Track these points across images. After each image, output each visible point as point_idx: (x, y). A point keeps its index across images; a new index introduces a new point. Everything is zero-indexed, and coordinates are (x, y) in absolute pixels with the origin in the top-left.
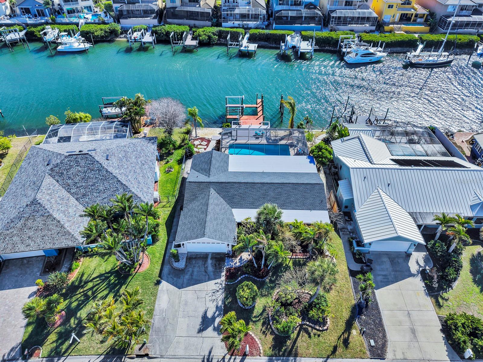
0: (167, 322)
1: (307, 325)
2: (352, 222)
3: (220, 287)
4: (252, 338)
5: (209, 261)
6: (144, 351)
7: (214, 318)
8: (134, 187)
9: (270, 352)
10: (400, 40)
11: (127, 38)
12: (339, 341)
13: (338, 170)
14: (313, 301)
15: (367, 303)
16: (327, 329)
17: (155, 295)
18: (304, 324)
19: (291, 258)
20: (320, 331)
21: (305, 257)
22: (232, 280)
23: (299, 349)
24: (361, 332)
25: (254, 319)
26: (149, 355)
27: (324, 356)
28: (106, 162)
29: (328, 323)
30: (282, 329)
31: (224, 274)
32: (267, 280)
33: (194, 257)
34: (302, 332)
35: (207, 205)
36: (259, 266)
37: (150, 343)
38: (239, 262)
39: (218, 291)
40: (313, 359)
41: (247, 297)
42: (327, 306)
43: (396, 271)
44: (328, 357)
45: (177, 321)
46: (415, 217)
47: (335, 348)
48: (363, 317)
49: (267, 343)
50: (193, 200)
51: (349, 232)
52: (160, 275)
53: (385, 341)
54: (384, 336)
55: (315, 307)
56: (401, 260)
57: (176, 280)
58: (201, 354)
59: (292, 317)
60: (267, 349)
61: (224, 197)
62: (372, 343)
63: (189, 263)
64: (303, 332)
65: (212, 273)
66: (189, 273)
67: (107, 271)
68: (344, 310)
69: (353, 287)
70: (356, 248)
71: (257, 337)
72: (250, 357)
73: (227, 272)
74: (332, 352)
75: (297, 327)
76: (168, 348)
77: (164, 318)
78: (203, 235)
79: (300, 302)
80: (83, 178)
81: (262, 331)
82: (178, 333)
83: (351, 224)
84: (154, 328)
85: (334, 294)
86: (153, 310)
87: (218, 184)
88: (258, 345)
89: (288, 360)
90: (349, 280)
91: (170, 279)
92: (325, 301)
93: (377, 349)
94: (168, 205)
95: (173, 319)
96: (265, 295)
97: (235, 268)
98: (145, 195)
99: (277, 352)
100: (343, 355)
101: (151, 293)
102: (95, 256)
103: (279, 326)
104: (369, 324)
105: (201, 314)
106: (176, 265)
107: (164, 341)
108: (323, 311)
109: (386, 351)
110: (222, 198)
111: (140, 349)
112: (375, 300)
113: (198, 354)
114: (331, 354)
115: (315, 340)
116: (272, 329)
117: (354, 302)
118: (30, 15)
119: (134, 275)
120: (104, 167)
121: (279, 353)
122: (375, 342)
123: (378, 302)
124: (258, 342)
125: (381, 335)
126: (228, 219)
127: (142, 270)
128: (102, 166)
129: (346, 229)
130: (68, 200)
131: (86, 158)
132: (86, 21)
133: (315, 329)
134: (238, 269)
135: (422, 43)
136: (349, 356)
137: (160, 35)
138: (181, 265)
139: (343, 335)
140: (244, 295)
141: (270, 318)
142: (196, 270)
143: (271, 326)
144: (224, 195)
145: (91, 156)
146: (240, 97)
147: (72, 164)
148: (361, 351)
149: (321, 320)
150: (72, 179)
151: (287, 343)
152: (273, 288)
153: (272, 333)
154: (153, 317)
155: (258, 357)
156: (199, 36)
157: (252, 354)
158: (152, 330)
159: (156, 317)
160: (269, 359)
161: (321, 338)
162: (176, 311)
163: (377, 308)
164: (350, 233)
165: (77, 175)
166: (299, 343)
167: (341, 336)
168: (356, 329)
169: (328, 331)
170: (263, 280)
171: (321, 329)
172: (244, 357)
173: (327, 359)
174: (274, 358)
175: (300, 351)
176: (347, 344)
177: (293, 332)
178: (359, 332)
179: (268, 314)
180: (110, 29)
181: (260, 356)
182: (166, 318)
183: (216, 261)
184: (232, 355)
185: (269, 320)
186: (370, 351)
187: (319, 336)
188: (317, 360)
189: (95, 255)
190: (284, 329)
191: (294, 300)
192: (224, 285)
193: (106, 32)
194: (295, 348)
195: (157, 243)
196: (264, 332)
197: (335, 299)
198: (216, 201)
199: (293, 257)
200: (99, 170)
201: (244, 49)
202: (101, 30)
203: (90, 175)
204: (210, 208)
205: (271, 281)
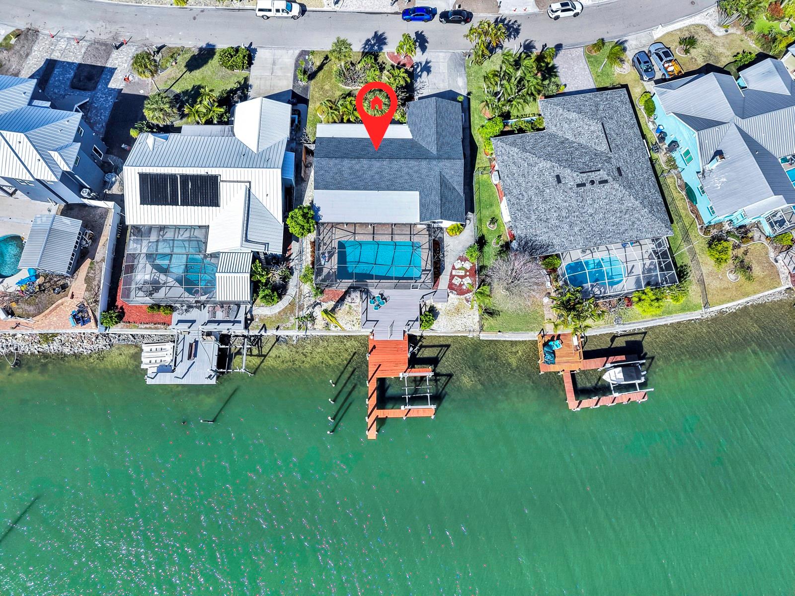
3: (418, 91)
7: (422, 71)
8: (517, 154)
24: (314, 63)
39: (420, 88)
45: (448, 71)
52: (469, 99)
60: (382, 55)
88: (389, 57)
95: (451, 71)
101: (472, 86)
105: (432, 74)
113: (430, 52)
130: (575, 136)
139: (327, 62)
159: (464, 72)
162: (450, 76)
168: (317, 65)
192: (416, 92)
204: (434, 130)
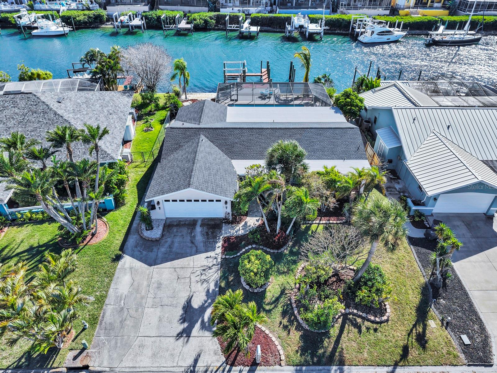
0: (125, 314)
1: (354, 315)
2: (399, 180)
3: (214, 262)
4: (266, 337)
5: (198, 229)
6: (82, 361)
7: (203, 309)
9: (297, 358)
10: (418, 21)
11: (114, 25)
12: (410, 339)
13: (371, 125)
14: (361, 277)
15: (445, 279)
16: (387, 321)
17: (110, 276)
18: (350, 314)
19: (319, 224)
20: (377, 323)
21: (339, 222)
22: (232, 253)
23: (345, 351)
24: (442, 324)
25: (267, 308)
26: (90, 368)
27: (388, 363)
28: (57, 105)
29: (388, 310)
30: (315, 319)
31: (220, 244)
32: (286, 252)
33: (175, 224)
34: (347, 326)
35: (196, 152)
36: (273, 230)
37: (94, 347)
38: (243, 229)
39: (210, 268)
40: (371, 369)
41: (255, 270)
42: (384, 283)
43: (478, 237)
44: (396, 365)
45: (143, 313)
46: (492, 166)
47: (406, 350)
48: (442, 301)
49: (291, 343)
50: (176, 149)
51: (398, 191)
52: (122, 248)
53: (486, 336)
54: (482, 328)
55: (366, 284)
56: (481, 224)
57: (146, 255)
58: (180, 364)
59: (330, 301)
60: (292, 354)
61: (220, 146)
62: (466, 340)
63: (168, 231)
64: (349, 325)
65: (202, 244)
66: (167, 245)
67: (41, 244)
68: (410, 292)
69: (418, 260)
70: (414, 208)
71: (274, 335)
72: (263, 367)
73: (225, 242)
74: (401, 355)
75: (339, 318)
76: (124, 355)
77: (122, 309)
78: (189, 185)
79: (339, 280)
80: (21, 122)
81: (281, 326)
82: (143, 330)
83: (398, 183)
84: (103, 324)
85: (391, 269)
86: (106, 297)
87: (211, 130)
88: (276, 347)
89: (329, 371)
90: (410, 250)
91: (137, 253)
92: (380, 275)
93: (476, 349)
94: (143, 165)
95: (137, 311)
96: (284, 273)
97: (237, 237)
98: (108, 144)
99: (309, 358)
100: (420, 361)
101: (105, 273)
102: (26, 225)
103: (310, 315)
104: (454, 311)
105: (182, 302)
106: (147, 234)
107: (119, 345)
108: (379, 291)
109: (490, 352)
110: (217, 146)
111: (75, 358)
112: (456, 276)
113: (175, 365)
114: (401, 360)
115: (371, 337)
116: (297, 321)
117: (423, 280)
118: (6, 3)
119: (81, 247)
120: (52, 109)
121: (312, 358)
122: (470, 338)
123: (461, 278)
124: (277, 343)
125: (476, 327)
126: (225, 171)
127: (94, 241)
128: (48, 108)
129: (392, 188)
131: (28, 98)
132: (69, 7)
133: (369, 320)
134: (240, 238)
135: (443, 24)
136: (430, 361)
137: (150, 21)
138: (156, 233)
139: (414, 329)
140: (252, 268)
141: (294, 305)
142: (177, 240)
143: (295, 317)
144: (220, 144)
145: (35, 95)
146: (240, 62)
147: (6, 104)
148: (449, 353)
149: (376, 305)
150: (4, 123)
151: (325, 342)
152: (295, 262)
153: (299, 327)
154: (104, 307)
155: (277, 367)
156: (195, 20)
157: (267, 363)
158: (100, 326)
159: (109, 306)
160: (296, 370)
161: (379, 334)
162: (142, 298)
163: (462, 288)
164: (400, 192)
165: (13, 118)
166: (344, 343)
167: (412, 330)
168: (433, 319)
169: (390, 323)
170: (280, 251)
171: (377, 319)
172: (254, 367)
173: (395, 369)
174: (304, 368)
175: (347, 356)
176: (423, 342)
177: (333, 326)
178: (440, 323)
179: (290, 300)
180: (94, 15)
181: (280, 365)
182: (125, 309)
183: (209, 229)
184: (232, 365)
185: (292, 308)
186: (464, 353)
187: (376, 330)
188: (378, 369)
189: (27, 223)
190: (319, 319)
191: (330, 278)
192: (219, 260)
193: (89, 17)
194: (338, 350)
195: (123, 208)
196: (285, 327)
197: (394, 276)
198: (208, 150)
199: (321, 222)
200: (45, 113)
201: (245, 30)
202: (85, 15)
203: (30, 118)
204: (199, 156)
205: (292, 253)
